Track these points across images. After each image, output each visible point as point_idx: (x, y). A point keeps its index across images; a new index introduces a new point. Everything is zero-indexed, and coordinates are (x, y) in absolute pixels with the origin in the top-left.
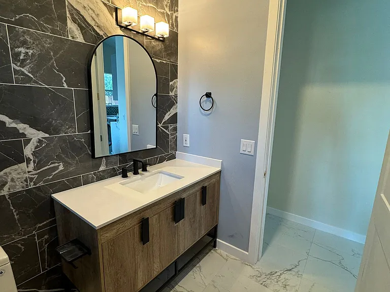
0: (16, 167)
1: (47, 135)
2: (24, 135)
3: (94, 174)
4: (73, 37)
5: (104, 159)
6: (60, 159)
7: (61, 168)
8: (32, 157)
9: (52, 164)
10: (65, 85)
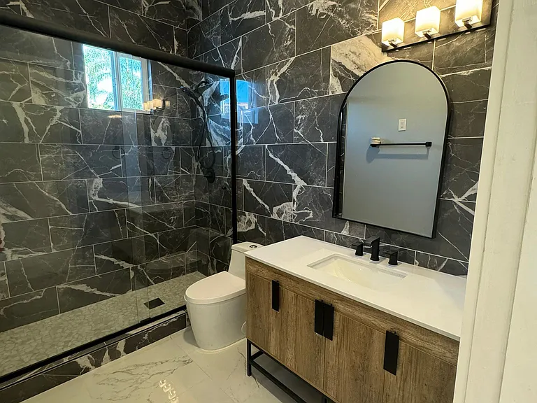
0: (287, 203)
1: (306, 185)
2: (294, 181)
3: (336, 235)
4: (333, 92)
5: (347, 222)
6: (311, 208)
7: (311, 216)
8: (296, 200)
9: (306, 209)
10: (322, 140)
